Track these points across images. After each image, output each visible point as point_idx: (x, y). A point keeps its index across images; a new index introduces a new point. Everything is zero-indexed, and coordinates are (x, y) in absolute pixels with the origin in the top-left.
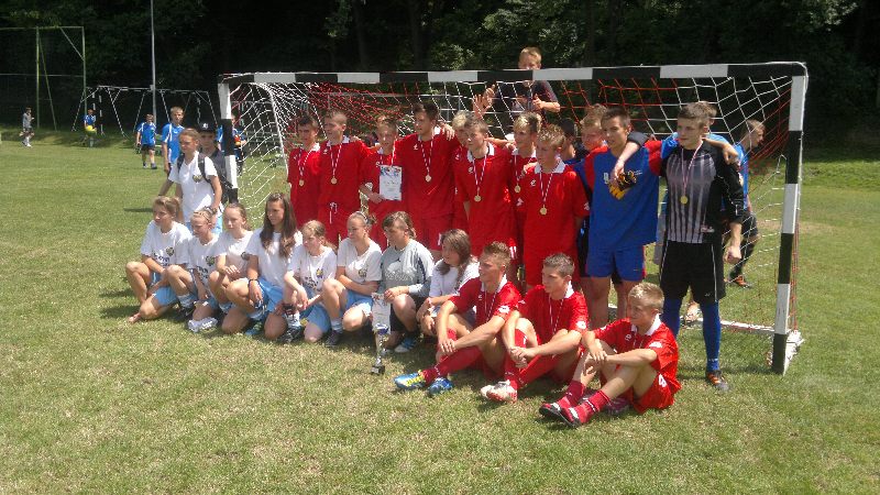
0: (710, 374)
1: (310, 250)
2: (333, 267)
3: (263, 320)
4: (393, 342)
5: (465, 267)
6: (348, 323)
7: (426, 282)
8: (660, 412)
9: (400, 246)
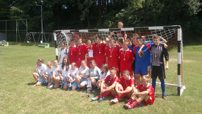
0: (163, 96)
1: (73, 69)
2: (78, 73)
3: (63, 85)
4: (92, 90)
5: (107, 72)
6: (81, 86)
7: (99, 76)
8: (151, 105)
9: (93, 68)
